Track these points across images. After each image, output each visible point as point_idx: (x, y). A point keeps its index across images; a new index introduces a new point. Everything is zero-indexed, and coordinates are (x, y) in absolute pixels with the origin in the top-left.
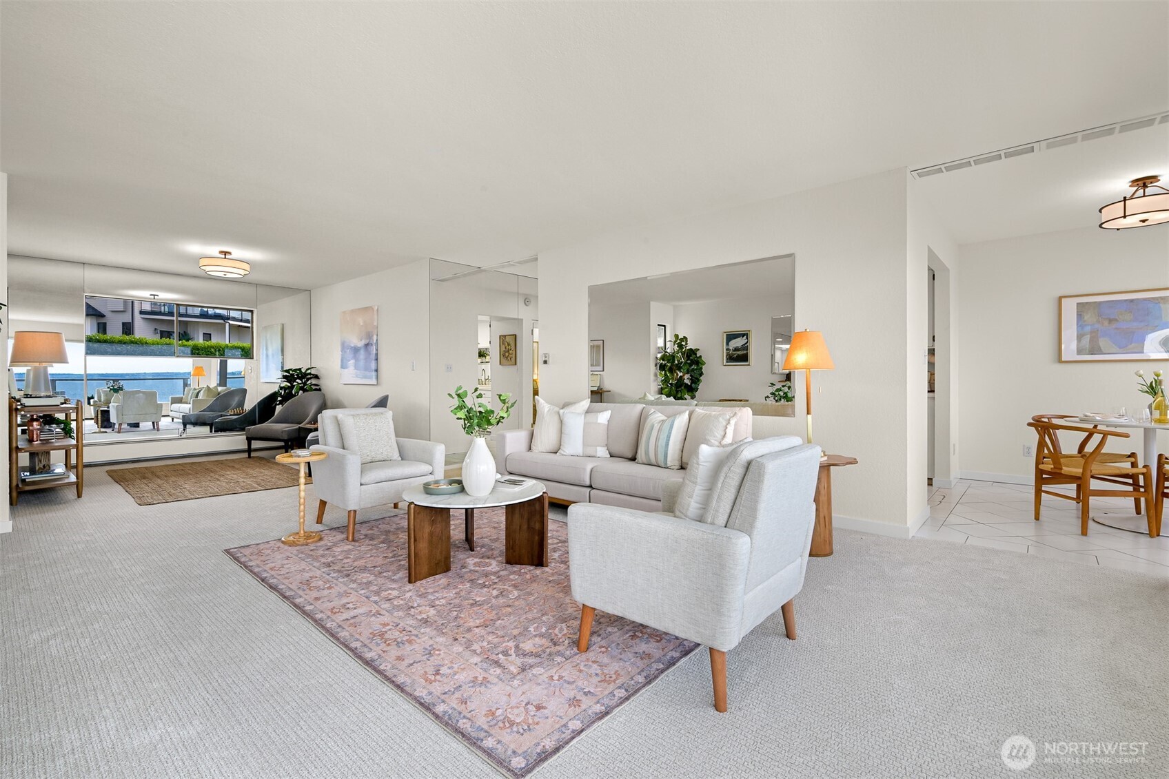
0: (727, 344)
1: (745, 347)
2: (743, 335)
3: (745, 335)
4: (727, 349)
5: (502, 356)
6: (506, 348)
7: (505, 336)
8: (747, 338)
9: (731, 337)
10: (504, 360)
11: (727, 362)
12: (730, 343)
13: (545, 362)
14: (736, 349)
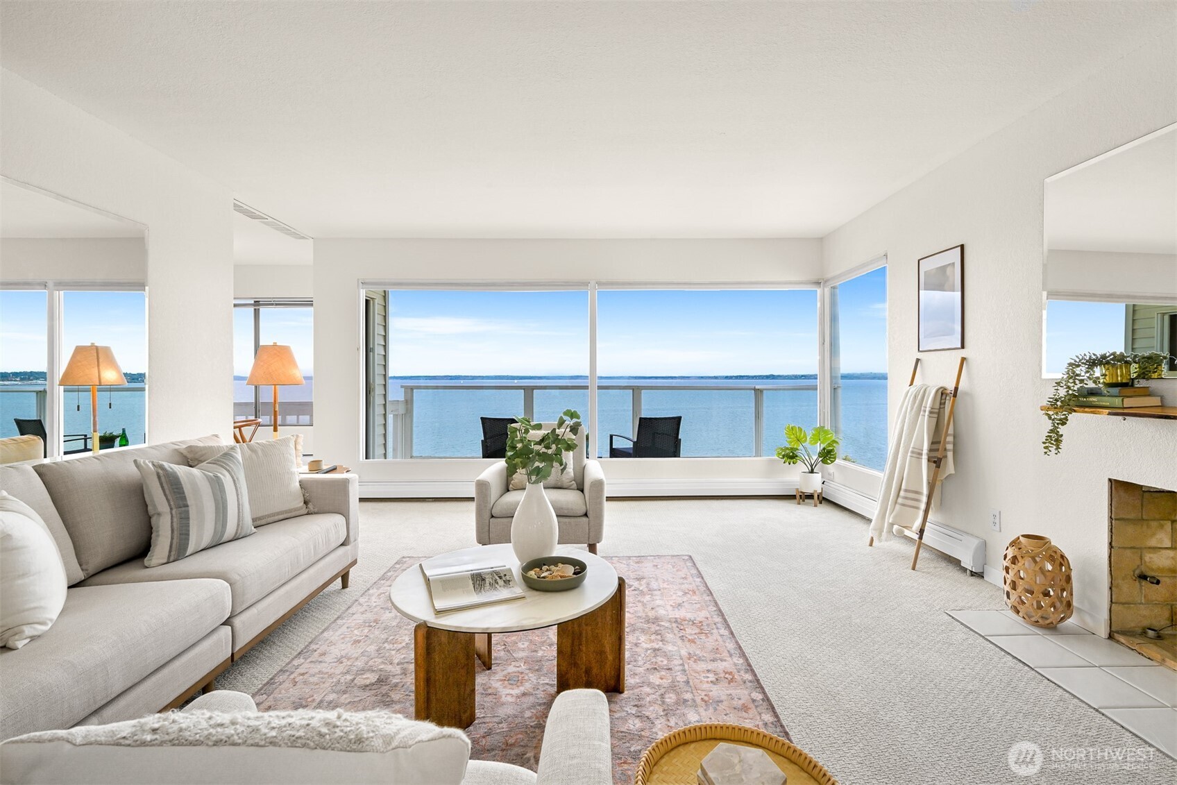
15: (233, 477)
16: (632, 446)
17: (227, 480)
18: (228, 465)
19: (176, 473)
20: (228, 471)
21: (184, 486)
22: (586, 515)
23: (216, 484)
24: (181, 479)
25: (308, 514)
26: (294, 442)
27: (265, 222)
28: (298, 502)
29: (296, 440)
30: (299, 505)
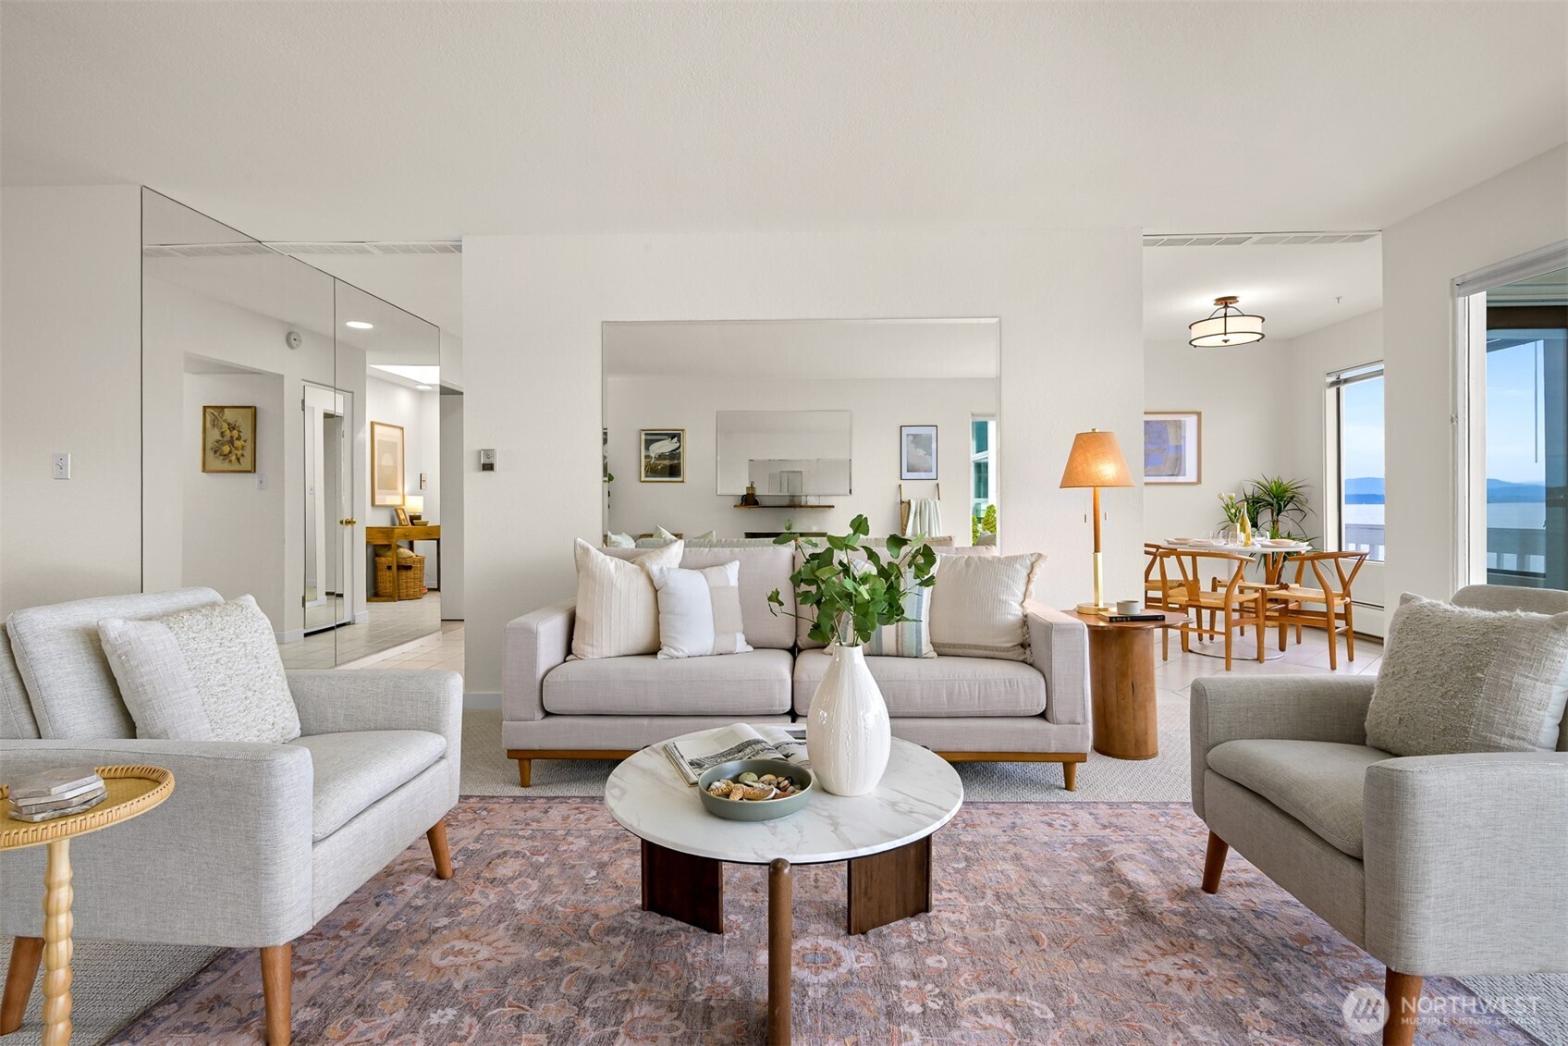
0: (647, 448)
1: (675, 455)
2: (673, 436)
3: (675, 435)
4: (646, 457)
5: (210, 454)
6: (222, 434)
7: (222, 408)
8: (679, 441)
9: (652, 438)
10: (216, 463)
11: (646, 476)
12: (650, 448)
13: (488, 467)
14: (661, 456)
22: (1359, 860)
25: (1020, 662)
26: (1029, 563)
27: (1259, 242)
28: (1003, 639)
29: (1036, 561)
30: (1005, 645)
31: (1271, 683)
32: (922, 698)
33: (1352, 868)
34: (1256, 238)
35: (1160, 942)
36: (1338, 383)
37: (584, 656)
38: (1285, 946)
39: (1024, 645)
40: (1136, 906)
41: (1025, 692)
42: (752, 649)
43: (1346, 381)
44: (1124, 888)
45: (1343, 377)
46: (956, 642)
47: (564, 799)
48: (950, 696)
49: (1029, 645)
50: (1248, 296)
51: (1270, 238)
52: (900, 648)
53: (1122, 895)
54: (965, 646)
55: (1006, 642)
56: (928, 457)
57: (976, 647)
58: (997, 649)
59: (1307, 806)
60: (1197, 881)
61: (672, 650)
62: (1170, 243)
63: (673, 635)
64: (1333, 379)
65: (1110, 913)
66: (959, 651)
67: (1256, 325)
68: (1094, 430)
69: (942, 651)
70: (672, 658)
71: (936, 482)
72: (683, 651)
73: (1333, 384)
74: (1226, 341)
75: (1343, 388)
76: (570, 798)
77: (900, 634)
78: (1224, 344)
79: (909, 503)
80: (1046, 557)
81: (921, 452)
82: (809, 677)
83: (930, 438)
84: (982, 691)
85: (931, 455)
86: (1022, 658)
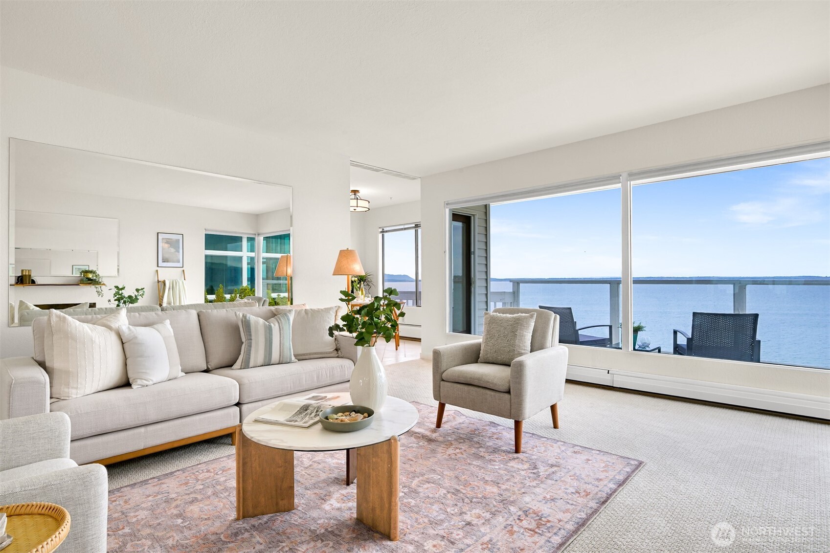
15: (280, 327)
16: (686, 344)
17: (275, 327)
18: (280, 319)
19: (250, 321)
20: (279, 323)
21: (251, 329)
22: (509, 392)
23: (269, 330)
24: (251, 325)
25: (337, 357)
26: (335, 311)
27: (384, 173)
28: (329, 348)
29: (338, 310)
30: (329, 351)
31: (455, 346)
32: (306, 381)
33: (507, 395)
34: (385, 170)
35: (443, 446)
36: (383, 232)
37: (68, 397)
38: (471, 434)
39: (337, 350)
40: (427, 439)
41: (348, 370)
42: (185, 374)
43: (386, 231)
44: (418, 435)
45: (385, 229)
46: (304, 353)
47: (145, 482)
48: (318, 377)
49: (339, 349)
50: (364, 192)
51: (389, 172)
52: (281, 359)
53: (419, 437)
54: (310, 354)
55: (330, 349)
56: (177, 253)
57: (316, 353)
58: (326, 353)
59: (490, 381)
60: (434, 426)
61: (143, 381)
62: (366, 168)
63: (144, 371)
64: (381, 230)
65: (421, 444)
66: (307, 357)
67: (366, 204)
68: (348, 249)
69: (301, 358)
70: (143, 386)
71: (182, 269)
72: (152, 380)
73: (381, 232)
74: (355, 210)
75: (385, 234)
76: (147, 480)
77: (282, 352)
78: (354, 211)
79: (164, 282)
80: (342, 307)
81: (173, 250)
82: (249, 381)
83: (178, 241)
84: (331, 373)
85: (179, 252)
86: (337, 356)
